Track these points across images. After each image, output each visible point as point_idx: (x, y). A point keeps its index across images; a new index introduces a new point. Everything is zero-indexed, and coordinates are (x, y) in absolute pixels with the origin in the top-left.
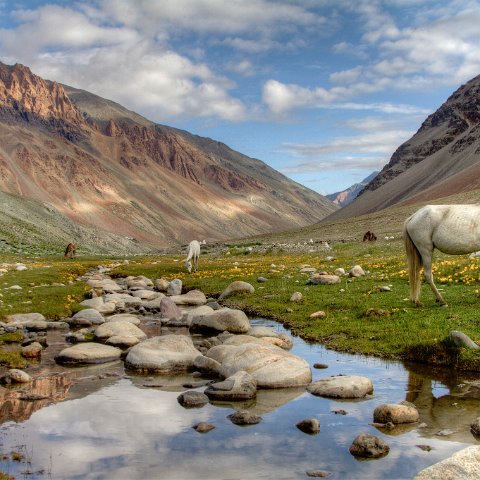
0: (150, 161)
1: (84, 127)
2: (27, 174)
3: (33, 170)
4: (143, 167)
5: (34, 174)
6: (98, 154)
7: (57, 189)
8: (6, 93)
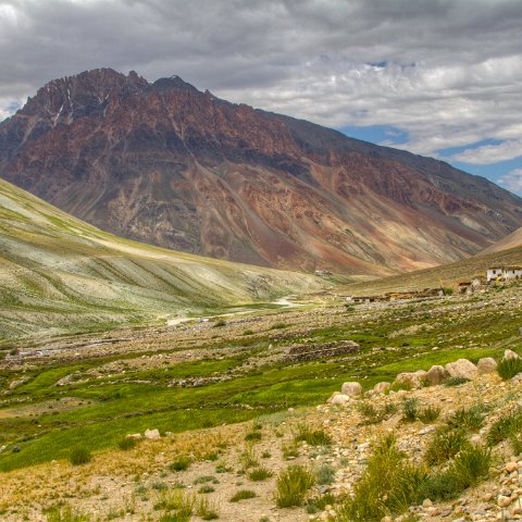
0: (366, 190)
1: (304, 159)
2: (252, 208)
3: (258, 206)
4: (359, 196)
5: (258, 209)
6: (317, 185)
7: (279, 222)
8: (232, 132)
